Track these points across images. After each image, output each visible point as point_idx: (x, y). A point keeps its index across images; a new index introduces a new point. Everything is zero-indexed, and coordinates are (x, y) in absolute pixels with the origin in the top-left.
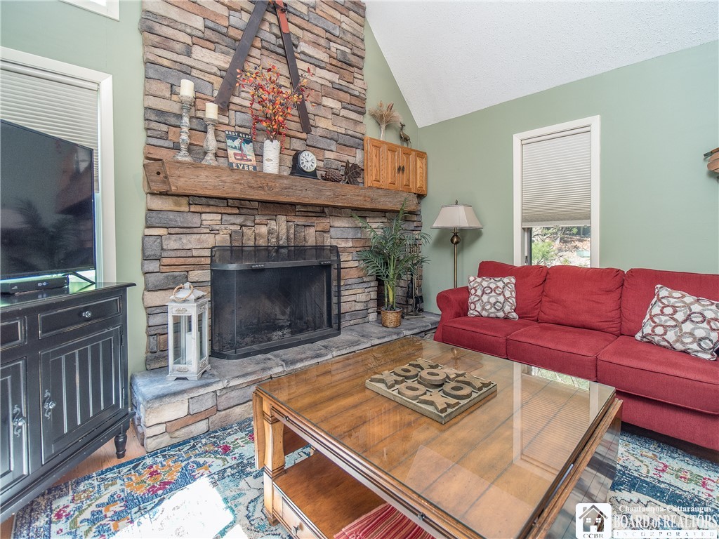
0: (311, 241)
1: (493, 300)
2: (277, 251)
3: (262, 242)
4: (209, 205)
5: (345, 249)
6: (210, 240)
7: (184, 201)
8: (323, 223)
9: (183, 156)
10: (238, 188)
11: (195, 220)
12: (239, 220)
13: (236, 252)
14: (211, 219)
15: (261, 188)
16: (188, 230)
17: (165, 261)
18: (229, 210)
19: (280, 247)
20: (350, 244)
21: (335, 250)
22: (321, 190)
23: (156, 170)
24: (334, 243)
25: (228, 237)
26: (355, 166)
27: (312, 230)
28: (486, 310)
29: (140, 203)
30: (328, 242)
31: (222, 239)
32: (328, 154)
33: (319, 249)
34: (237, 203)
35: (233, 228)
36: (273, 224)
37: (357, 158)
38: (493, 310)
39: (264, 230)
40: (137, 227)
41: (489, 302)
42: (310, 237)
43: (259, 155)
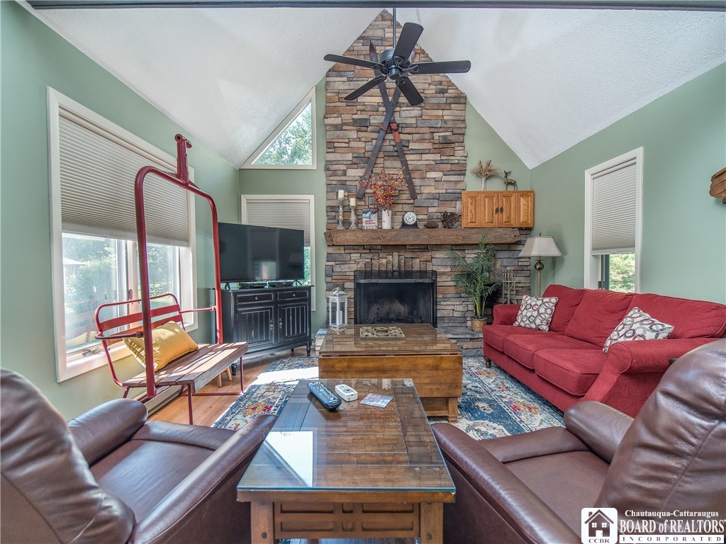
0: (416, 268)
1: (529, 314)
2: (392, 274)
3: (383, 268)
4: (354, 249)
5: (444, 273)
6: (355, 267)
7: (342, 248)
8: (427, 255)
9: (340, 227)
10: (366, 239)
11: (348, 257)
12: (370, 256)
13: (367, 274)
14: (355, 256)
15: (379, 238)
16: (344, 262)
17: (334, 277)
18: (364, 251)
19: (394, 271)
20: (449, 269)
21: (434, 273)
22: (419, 235)
23: (329, 236)
24: (435, 269)
25: (363, 265)
26: (452, 214)
27: (418, 260)
28: (524, 322)
29: (325, 250)
30: (430, 268)
31: (361, 266)
32: (431, 210)
33: (423, 273)
34: (369, 247)
35: (366, 260)
36: (390, 258)
37: (457, 208)
38: (528, 322)
39: (384, 261)
40: (324, 262)
41: (526, 316)
42: (417, 265)
43: (380, 219)
